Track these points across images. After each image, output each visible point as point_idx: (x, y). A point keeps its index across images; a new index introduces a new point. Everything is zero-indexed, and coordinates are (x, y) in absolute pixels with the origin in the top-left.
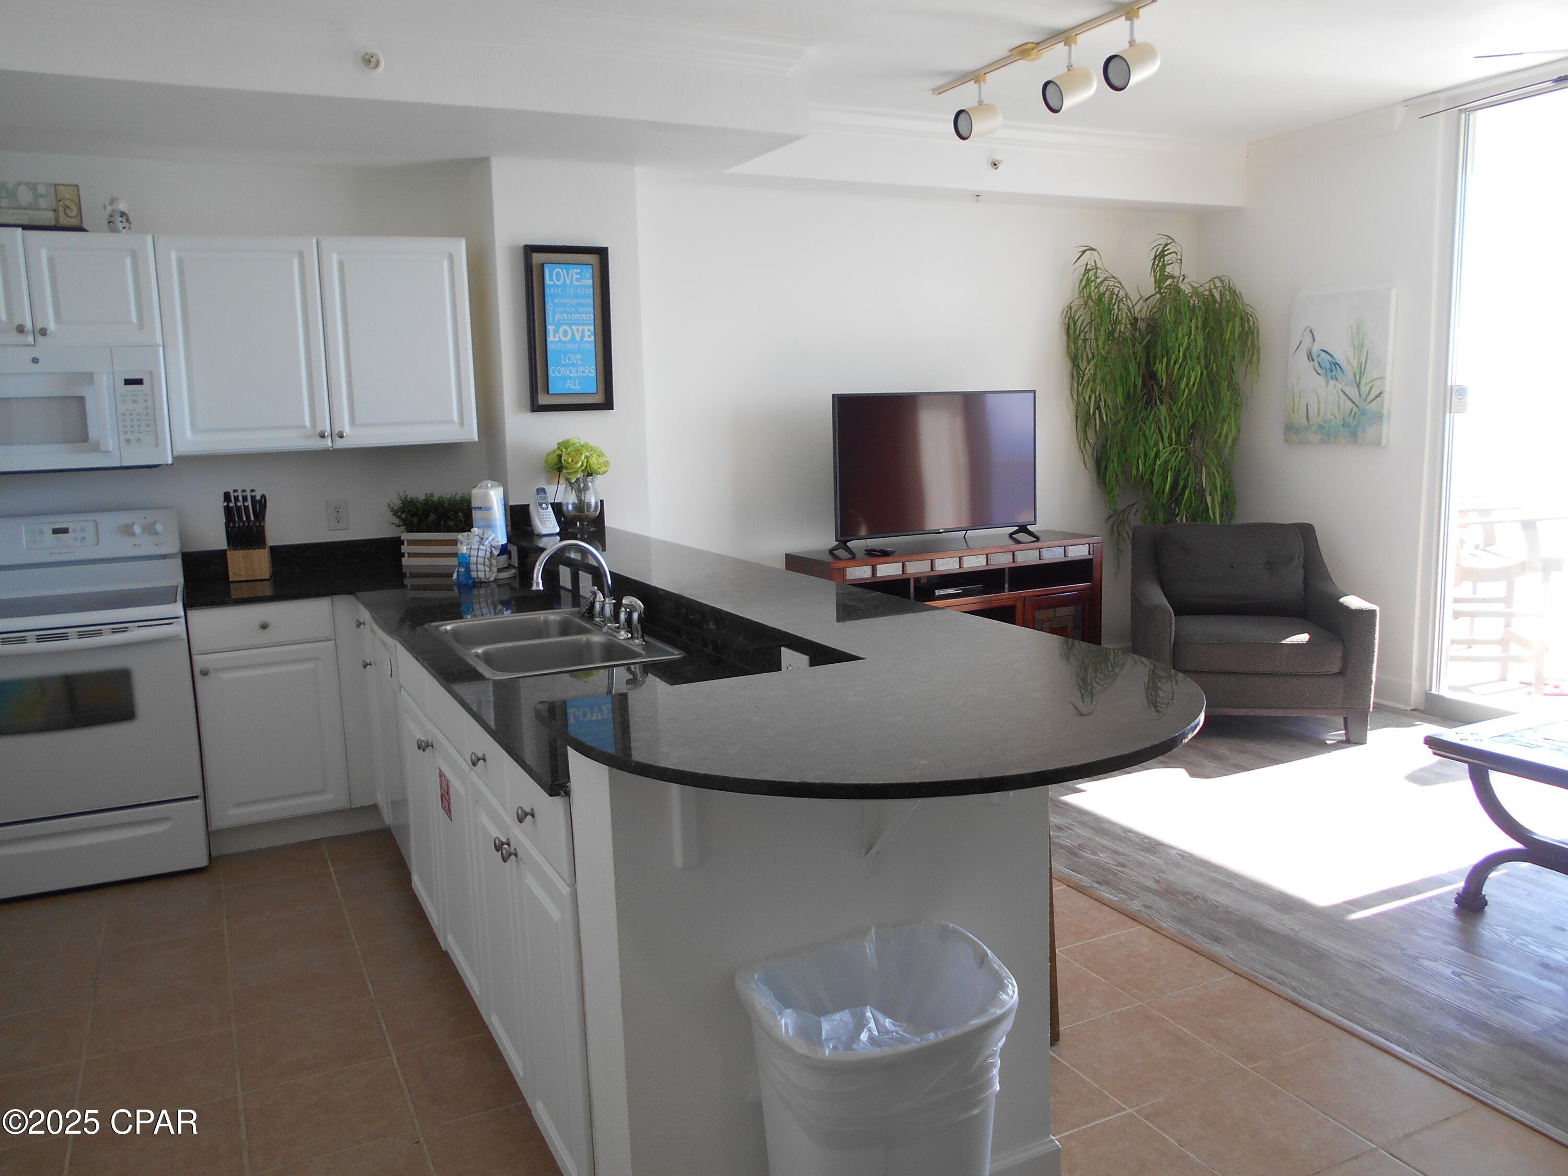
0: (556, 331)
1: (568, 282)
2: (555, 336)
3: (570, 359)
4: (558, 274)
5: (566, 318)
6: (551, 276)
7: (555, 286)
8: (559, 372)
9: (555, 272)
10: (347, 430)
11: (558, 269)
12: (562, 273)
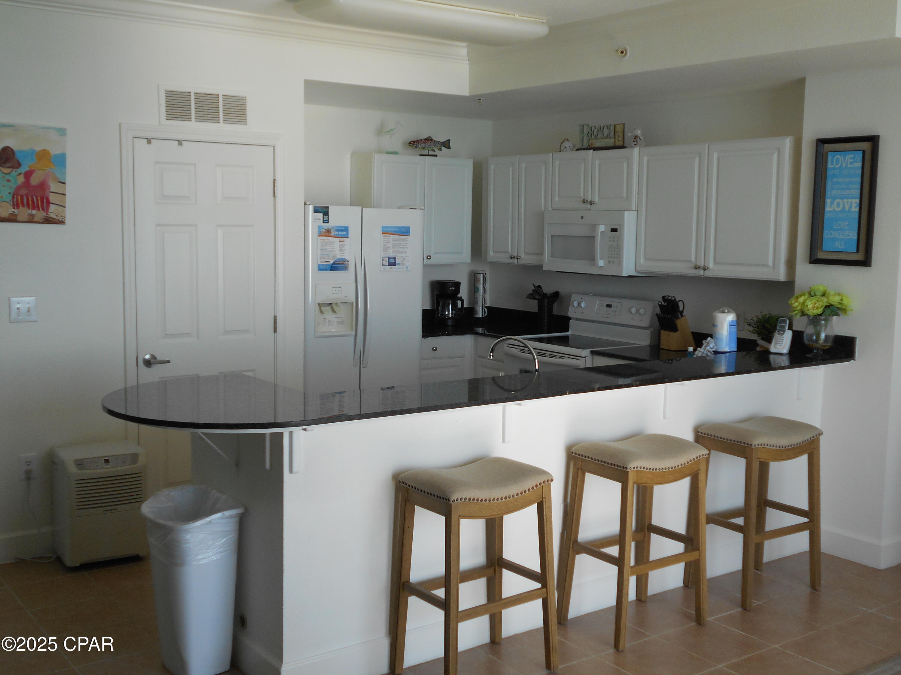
0: (832, 203)
1: (844, 165)
2: (830, 207)
3: (839, 225)
4: (837, 159)
5: (840, 193)
6: (832, 161)
7: (834, 169)
8: (831, 235)
9: (836, 157)
10: (711, 265)
11: (838, 156)
12: (840, 158)
